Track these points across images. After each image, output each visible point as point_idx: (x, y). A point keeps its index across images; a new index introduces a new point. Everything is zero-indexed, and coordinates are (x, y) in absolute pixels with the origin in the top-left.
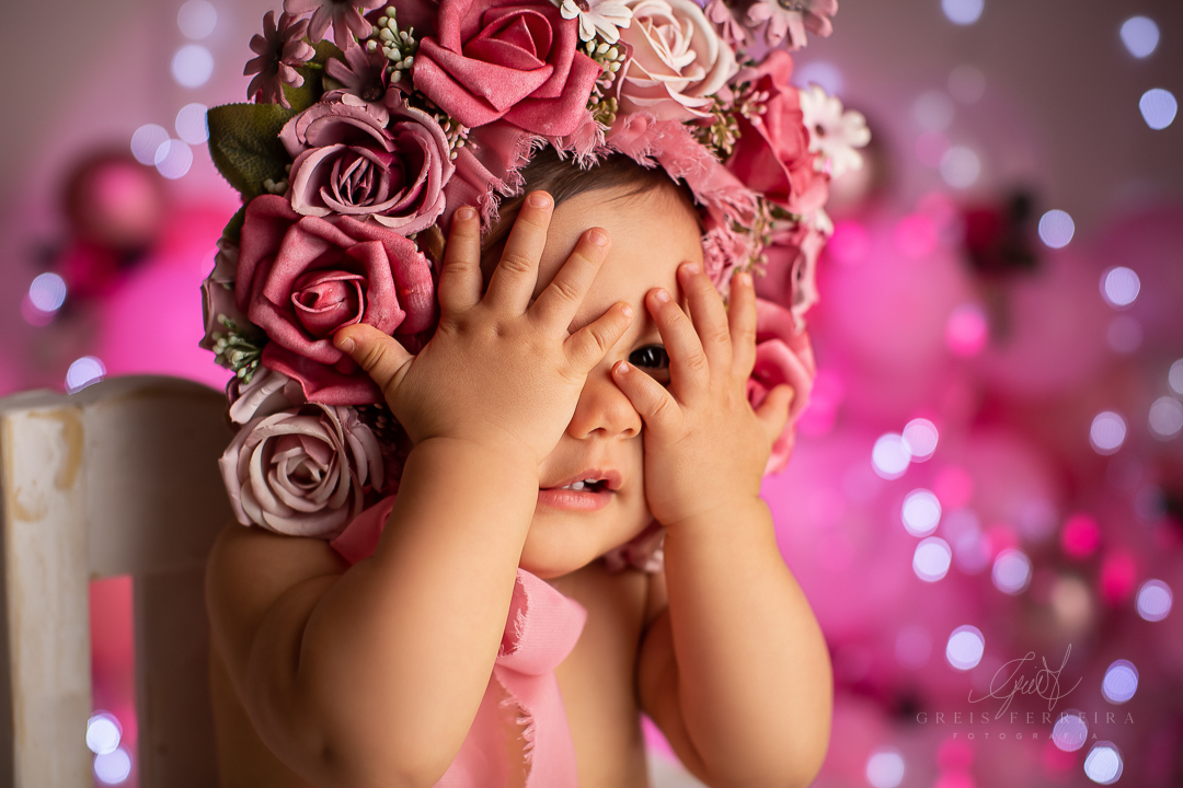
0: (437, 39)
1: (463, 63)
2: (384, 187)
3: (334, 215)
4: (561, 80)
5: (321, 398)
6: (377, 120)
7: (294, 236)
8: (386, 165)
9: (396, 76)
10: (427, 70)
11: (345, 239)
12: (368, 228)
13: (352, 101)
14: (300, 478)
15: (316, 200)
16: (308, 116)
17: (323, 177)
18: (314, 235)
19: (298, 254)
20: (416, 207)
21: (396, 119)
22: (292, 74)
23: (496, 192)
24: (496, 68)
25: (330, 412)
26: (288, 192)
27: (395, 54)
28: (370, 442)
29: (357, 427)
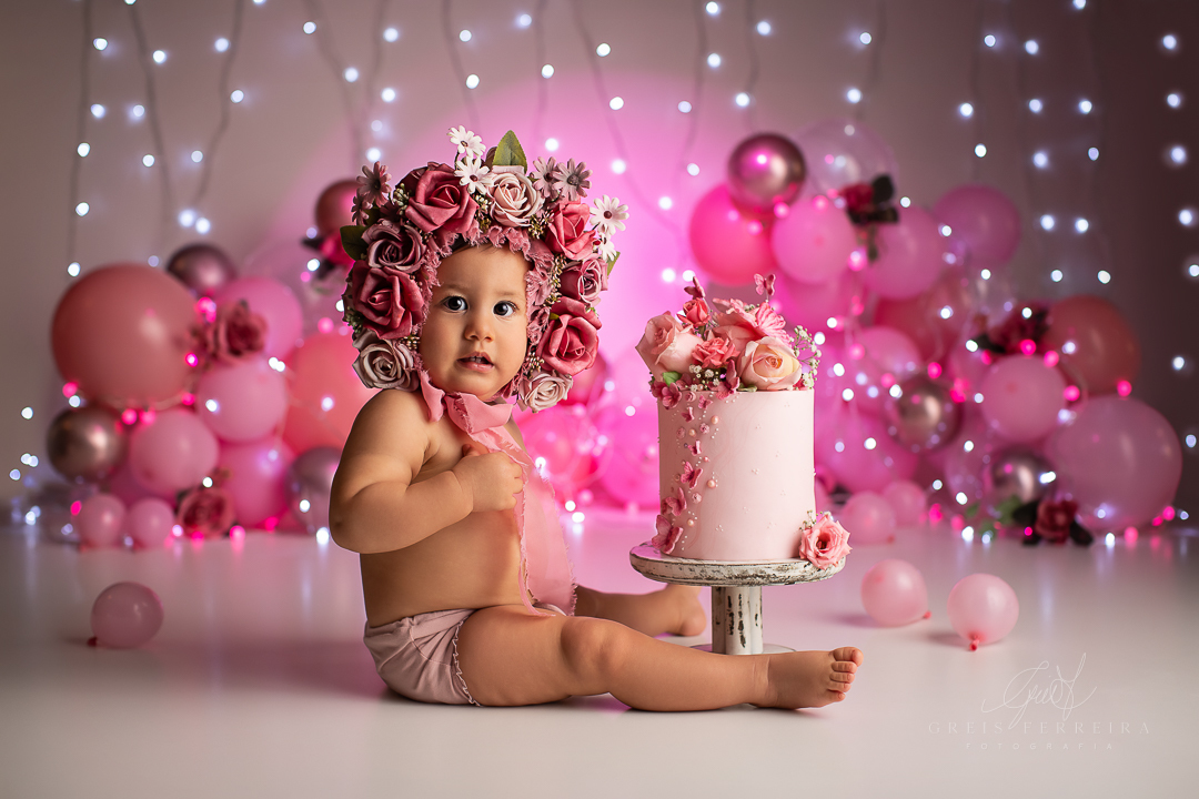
0: (415, 199)
1: (424, 207)
2: (401, 255)
3: (383, 268)
4: (463, 211)
5: (384, 338)
6: (395, 232)
7: (369, 276)
8: (400, 247)
9: (401, 213)
10: (410, 210)
11: (386, 276)
12: (394, 271)
13: (386, 223)
14: (384, 369)
15: (377, 262)
16: (371, 230)
17: (379, 253)
18: (375, 276)
19: (370, 283)
20: (412, 262)
21: (403, 230)
22: (364, 214)
23: (438, 253)
24: (436, 209)
25: (388, 342)
26: (367, 260)
27: (401, 204)
28: (406, 352)
29: (401, 346)
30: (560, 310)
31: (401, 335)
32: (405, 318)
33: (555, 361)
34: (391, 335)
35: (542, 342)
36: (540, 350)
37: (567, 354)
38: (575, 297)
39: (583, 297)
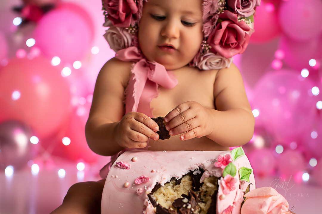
25: (118, 29)
28: (128, 36)
29: (125, 32)
30: (224, 18)
31: (124, 26)
32: (127, 17)
33: (218, 48)
34: (120, 25)
35: (211, 36)
36: (209, 40)
37: (225, 45)
38: (233, 11)
39: (238, 11)
